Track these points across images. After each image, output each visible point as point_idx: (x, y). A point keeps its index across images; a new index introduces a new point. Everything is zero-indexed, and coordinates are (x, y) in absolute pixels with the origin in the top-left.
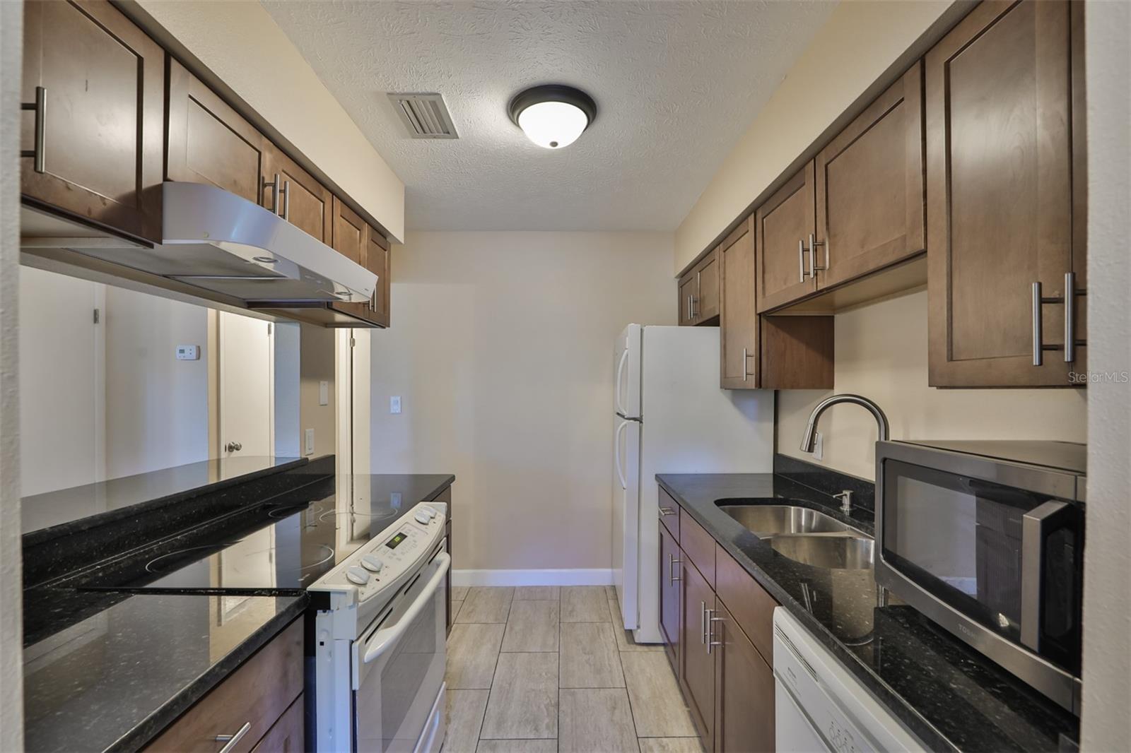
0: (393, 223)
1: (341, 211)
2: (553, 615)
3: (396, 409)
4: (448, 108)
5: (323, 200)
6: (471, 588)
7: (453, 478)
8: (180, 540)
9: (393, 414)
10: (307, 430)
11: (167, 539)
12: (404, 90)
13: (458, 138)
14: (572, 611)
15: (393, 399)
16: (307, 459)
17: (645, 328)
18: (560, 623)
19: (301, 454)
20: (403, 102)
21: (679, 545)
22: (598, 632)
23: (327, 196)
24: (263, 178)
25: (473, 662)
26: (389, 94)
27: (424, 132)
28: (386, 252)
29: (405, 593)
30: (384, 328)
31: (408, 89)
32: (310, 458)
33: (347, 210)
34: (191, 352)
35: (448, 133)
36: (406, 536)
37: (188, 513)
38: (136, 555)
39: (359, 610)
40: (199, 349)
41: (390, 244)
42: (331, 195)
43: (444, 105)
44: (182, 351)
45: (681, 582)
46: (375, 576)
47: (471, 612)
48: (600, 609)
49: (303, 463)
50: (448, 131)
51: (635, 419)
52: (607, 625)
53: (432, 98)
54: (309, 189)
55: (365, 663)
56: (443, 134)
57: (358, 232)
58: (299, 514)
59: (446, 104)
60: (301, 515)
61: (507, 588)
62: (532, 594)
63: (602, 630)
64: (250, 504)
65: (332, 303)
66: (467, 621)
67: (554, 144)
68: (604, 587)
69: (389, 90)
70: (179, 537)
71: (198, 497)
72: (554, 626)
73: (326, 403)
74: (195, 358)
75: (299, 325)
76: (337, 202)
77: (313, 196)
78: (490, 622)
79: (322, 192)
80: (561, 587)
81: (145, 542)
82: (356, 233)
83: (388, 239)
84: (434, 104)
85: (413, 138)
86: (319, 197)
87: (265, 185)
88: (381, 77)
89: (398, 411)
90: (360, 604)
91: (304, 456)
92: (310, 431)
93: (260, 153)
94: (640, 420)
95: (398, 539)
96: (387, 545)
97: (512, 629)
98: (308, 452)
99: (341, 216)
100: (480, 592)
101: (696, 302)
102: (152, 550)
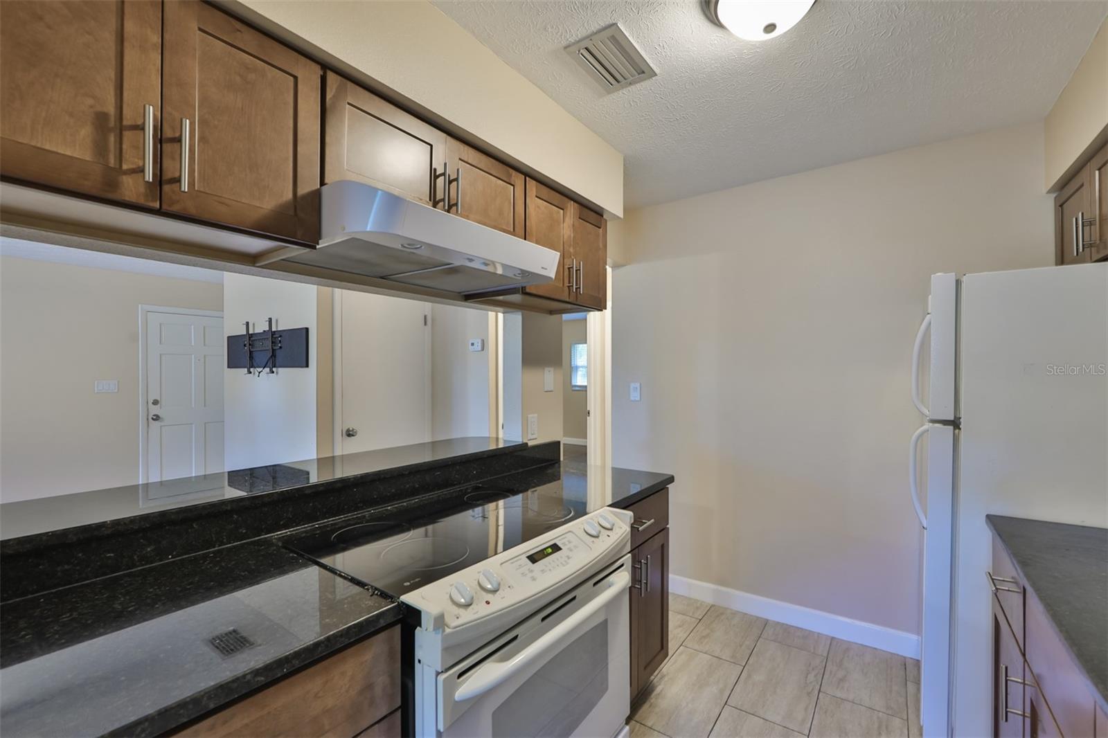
0: (610, 199)
1: (537, 192)
2: (811, 677)
3: (635, 396)
4: (630, 39)
5: (513, 183)
6: (713, 606)
7: (671, 479)
8: (390, 510)
9: (632, 401)
10: (530, 416)
11: (377, 509)
12: (577, 36)
13: (656, 75)
14: (842, 680)
15: (632, 385)
16: (527, 444)
17: (964, 279)
18: (820, 691)
19: (522, 439)
20: (581, 51)
21: (1024, 655)
22: (879, 727)
23: (518, 179)
24: (435, 170)
25: (690, 705)
26: (566, 48)
27: (618, 82)
28: (601, 230)
29: (543, 619)
30: (602, 310)
31: (582, 33)
32: (531, 443)
33: (545, 190)
34: (478, 346)
35: (643, 72)
36: (560, 549)
37: (402, 487)
38: (349, 520)
39: (445, 638)
40: (483, 341)
41: (606, 221)
42: (523, 176)
43: (625, 35)
44: (473, 344)
45: (1028, 721)
46: (489, 597)
47: (704, 637)
48: (891, 691)
49: (524, 446)
50: (643, 71)
51: (945, 422)
52: (897, 722)
53: (609, 33)
54: (494, 174)
55: (457, 702)
56: (637, 76)
57: (562, 211)
58: (520, 497)
59: (627, 34)
60: (523, 496)
61: (758, 618)
62: (788, 636)
63: (887, 728)
64: (464, 483)
65: (525, 287)
66: (697, 647)
67: (770, 28)
68: (905, 658)
69: (564, 43)
70: (389, 508)
71: (410, 473)
72: (809, 694)
73: (552, 389)
74: (480, 349)
75: (520, 313)
76: (532, 184)
77: (500, 181)
78: (724, 658)
79: (511, 175)
80: (833, 638)
81: (362, 508)
82: (559, 212)
83: (604, 217)
84: (614, 39)
85: (609, 93)
86: (508, 181)
87: (437, 177)
88: (550, 29)
89: (638, 399)
90: (448, 631)
91: (525, 441)
92: (533, 417)
93: (431, 146)
94: (955, 424)
95: (550, 550)
96: (528, 557)
97: (749, 676)
98: (530, 437)
99: (537, 197)
100: (722, 614)
101: (1091, 224)
102: (364, 516)
